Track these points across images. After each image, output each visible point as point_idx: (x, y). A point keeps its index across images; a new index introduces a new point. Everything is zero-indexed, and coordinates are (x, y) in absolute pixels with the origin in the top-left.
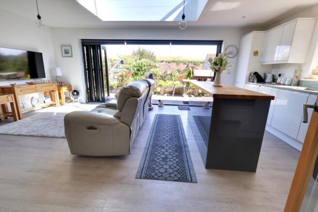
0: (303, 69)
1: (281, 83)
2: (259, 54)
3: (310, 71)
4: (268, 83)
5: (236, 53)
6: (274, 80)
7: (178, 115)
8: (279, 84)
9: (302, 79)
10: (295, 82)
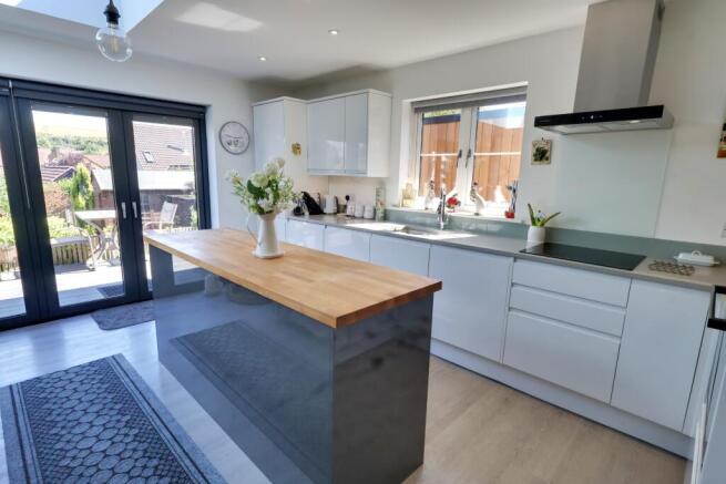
0: (388, 187)
1: (357, 214)
2: (303, 148)
3: (400, 193)
4: (330, 214)
5: (246, 142)
6: (340, 209)
7: (113, 357)
8: (353, 217)
9: (389, 207)
10: (380, 214)
